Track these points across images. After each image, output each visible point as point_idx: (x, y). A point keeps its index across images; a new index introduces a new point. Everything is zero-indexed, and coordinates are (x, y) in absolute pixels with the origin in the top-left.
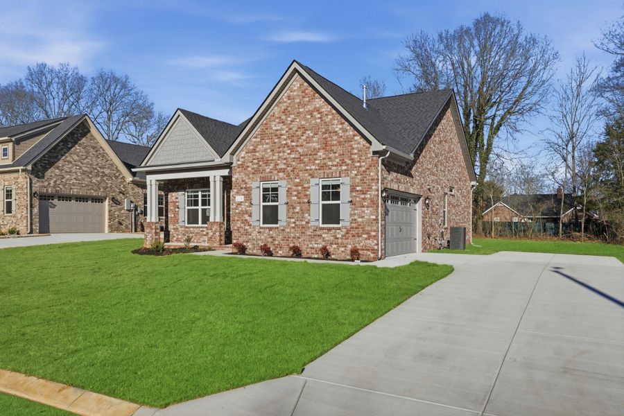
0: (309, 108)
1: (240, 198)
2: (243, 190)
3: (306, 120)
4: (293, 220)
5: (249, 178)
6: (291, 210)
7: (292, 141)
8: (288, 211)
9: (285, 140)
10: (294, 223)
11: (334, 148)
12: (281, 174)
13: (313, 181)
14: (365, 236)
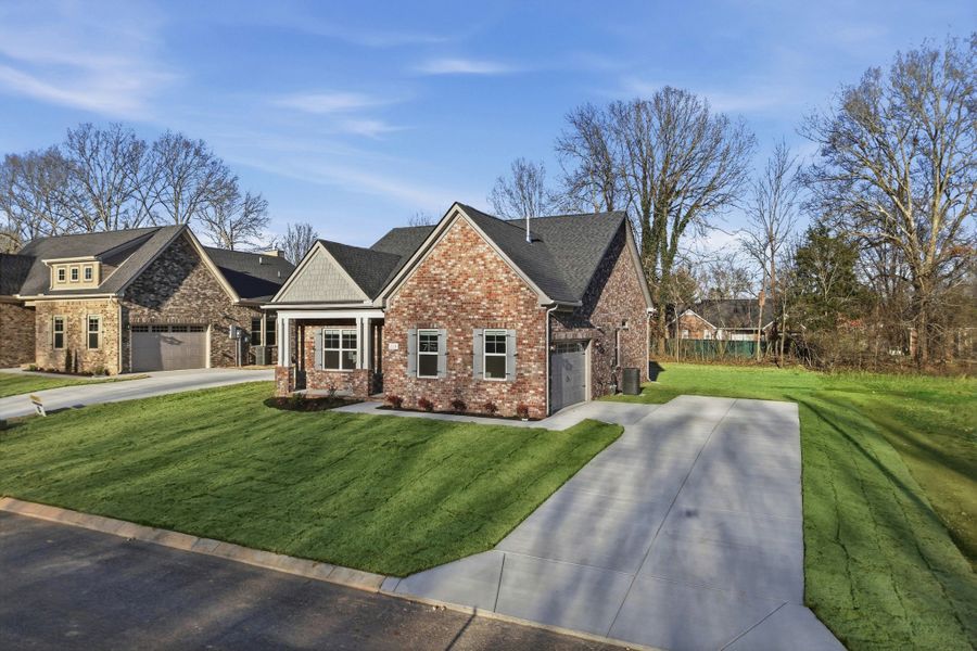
0: (472, 253)
1: (393, 346)
2: (397, 338)
3: (469, 266)
4: (454, 372)
5: (405, 325)
6: (452, 362)
7: (453, 288)
8: (448, 361)
9: (445, 285)
10: (455, 375)
11: (499, 298)
12: (441, 322)
13: (476, 332)
14: (532, 392)
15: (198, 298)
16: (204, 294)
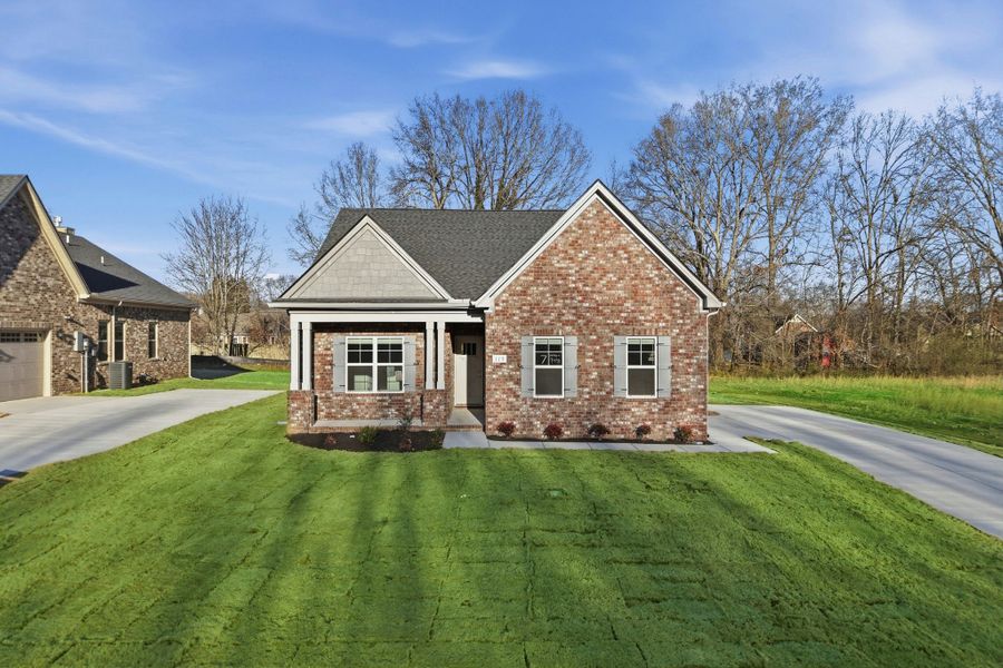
0: (612, 243)
1: (499, 359)
2: (504, 348)
3: (608, 260)
4: (587, 390)
5: (516, 331)
6: (584, 377)
7: (584, 285)
8: (579, 377)
9: (574, 282)
10: (589, 393)
11: (649, 299)
12: (568, 328)
13: (618, 340)
14: (690, 410)
15: (36, 291)
16: (45, 285)
